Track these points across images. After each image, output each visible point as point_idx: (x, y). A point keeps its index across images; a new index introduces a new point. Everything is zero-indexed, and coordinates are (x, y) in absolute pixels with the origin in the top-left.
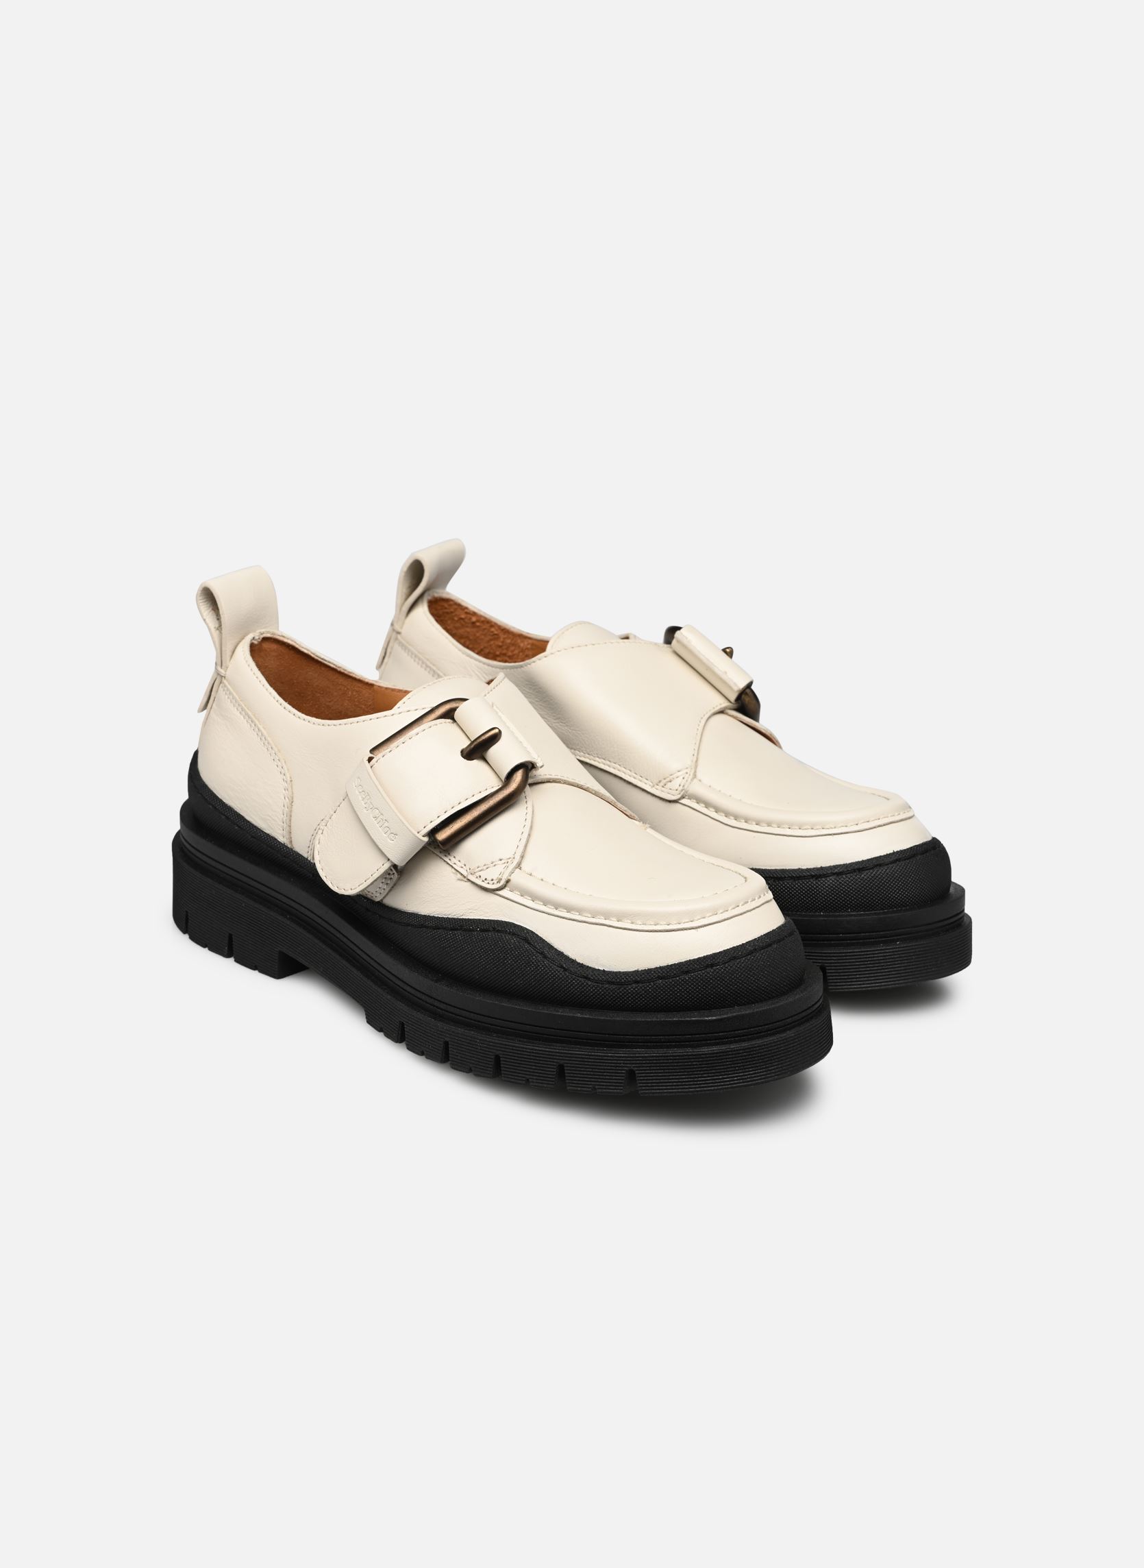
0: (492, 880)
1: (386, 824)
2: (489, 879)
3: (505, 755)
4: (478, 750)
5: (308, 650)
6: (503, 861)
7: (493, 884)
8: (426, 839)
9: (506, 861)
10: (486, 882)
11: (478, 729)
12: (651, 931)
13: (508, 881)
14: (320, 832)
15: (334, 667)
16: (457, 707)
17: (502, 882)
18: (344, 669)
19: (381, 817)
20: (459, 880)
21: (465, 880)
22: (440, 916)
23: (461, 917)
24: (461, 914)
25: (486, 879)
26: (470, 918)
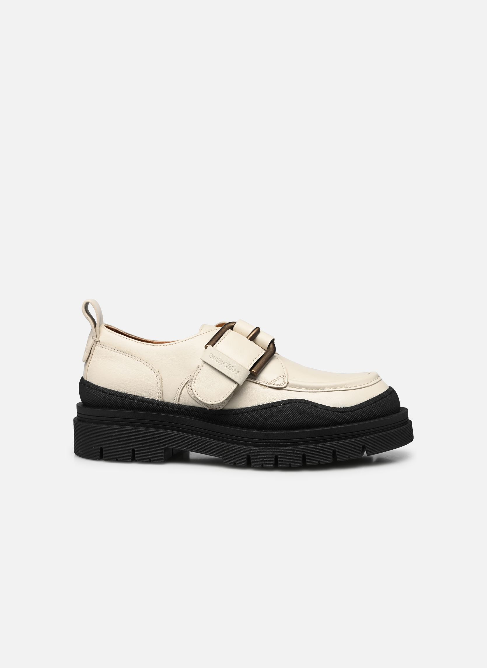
0: (281, 384)
1: (233, 368)
2: (279, 384)
3: (264, 338)
4: (253, 338)
6: (281, 377)
7: (282, 385)
8: (250, 373)
9: (283, 376)
10: (279, 385)
11: (249, 330)
12: (355, 389)
13: (288, 383)
16: (234, 325)
17: (286, 384)
19: (230, 366)
20: (264, 388)
21: (267, 387)
22: (259, 405)
23: (271, 402)
24: (270, 401)
25: (278, 384)
26: (275, 401)
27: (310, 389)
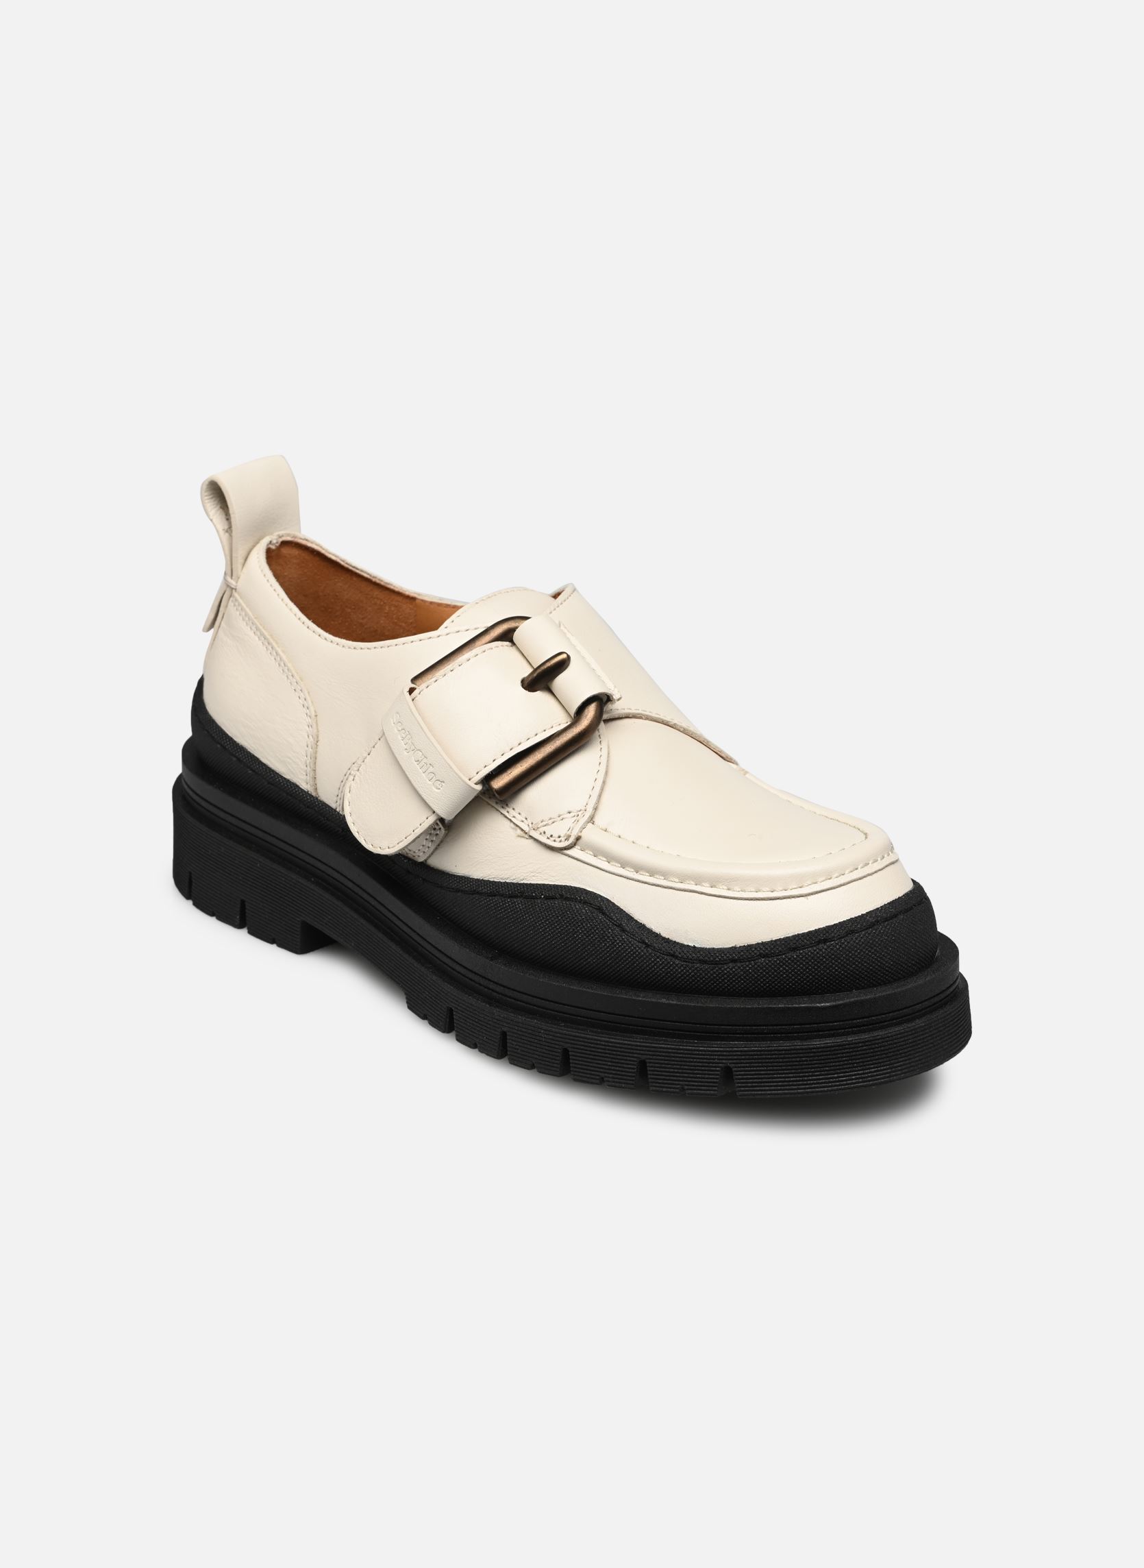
0: (559, 837)
1: (431, 769)
2: (556, 836)
3: (574, 686)
4: (542, 679)
5: (336, 556)
6: (572, 814)
7: (560, 841)
8: (479, 787)
9: (576, 814)
10: (552, 839)
11: (543, 653)
12: (751, 899)
13: (578, 838)
14: (351, 778)
15: (368, 577)
16: (517, 628)
17: (571, 840)
18: (379, 580)
19: (425, 760)
20: (519, 836)
21: (526, 836)
22: (496, 880)
23: (522, 882)
24: (522, 878)
25: (551, 836)
26: (532, 882)
27: (629, 869)
